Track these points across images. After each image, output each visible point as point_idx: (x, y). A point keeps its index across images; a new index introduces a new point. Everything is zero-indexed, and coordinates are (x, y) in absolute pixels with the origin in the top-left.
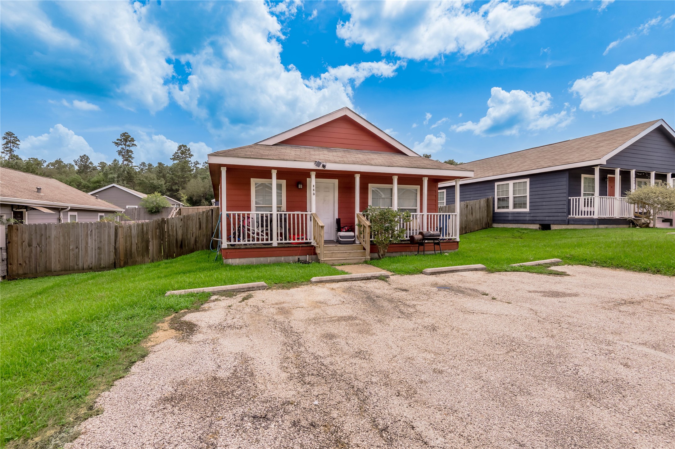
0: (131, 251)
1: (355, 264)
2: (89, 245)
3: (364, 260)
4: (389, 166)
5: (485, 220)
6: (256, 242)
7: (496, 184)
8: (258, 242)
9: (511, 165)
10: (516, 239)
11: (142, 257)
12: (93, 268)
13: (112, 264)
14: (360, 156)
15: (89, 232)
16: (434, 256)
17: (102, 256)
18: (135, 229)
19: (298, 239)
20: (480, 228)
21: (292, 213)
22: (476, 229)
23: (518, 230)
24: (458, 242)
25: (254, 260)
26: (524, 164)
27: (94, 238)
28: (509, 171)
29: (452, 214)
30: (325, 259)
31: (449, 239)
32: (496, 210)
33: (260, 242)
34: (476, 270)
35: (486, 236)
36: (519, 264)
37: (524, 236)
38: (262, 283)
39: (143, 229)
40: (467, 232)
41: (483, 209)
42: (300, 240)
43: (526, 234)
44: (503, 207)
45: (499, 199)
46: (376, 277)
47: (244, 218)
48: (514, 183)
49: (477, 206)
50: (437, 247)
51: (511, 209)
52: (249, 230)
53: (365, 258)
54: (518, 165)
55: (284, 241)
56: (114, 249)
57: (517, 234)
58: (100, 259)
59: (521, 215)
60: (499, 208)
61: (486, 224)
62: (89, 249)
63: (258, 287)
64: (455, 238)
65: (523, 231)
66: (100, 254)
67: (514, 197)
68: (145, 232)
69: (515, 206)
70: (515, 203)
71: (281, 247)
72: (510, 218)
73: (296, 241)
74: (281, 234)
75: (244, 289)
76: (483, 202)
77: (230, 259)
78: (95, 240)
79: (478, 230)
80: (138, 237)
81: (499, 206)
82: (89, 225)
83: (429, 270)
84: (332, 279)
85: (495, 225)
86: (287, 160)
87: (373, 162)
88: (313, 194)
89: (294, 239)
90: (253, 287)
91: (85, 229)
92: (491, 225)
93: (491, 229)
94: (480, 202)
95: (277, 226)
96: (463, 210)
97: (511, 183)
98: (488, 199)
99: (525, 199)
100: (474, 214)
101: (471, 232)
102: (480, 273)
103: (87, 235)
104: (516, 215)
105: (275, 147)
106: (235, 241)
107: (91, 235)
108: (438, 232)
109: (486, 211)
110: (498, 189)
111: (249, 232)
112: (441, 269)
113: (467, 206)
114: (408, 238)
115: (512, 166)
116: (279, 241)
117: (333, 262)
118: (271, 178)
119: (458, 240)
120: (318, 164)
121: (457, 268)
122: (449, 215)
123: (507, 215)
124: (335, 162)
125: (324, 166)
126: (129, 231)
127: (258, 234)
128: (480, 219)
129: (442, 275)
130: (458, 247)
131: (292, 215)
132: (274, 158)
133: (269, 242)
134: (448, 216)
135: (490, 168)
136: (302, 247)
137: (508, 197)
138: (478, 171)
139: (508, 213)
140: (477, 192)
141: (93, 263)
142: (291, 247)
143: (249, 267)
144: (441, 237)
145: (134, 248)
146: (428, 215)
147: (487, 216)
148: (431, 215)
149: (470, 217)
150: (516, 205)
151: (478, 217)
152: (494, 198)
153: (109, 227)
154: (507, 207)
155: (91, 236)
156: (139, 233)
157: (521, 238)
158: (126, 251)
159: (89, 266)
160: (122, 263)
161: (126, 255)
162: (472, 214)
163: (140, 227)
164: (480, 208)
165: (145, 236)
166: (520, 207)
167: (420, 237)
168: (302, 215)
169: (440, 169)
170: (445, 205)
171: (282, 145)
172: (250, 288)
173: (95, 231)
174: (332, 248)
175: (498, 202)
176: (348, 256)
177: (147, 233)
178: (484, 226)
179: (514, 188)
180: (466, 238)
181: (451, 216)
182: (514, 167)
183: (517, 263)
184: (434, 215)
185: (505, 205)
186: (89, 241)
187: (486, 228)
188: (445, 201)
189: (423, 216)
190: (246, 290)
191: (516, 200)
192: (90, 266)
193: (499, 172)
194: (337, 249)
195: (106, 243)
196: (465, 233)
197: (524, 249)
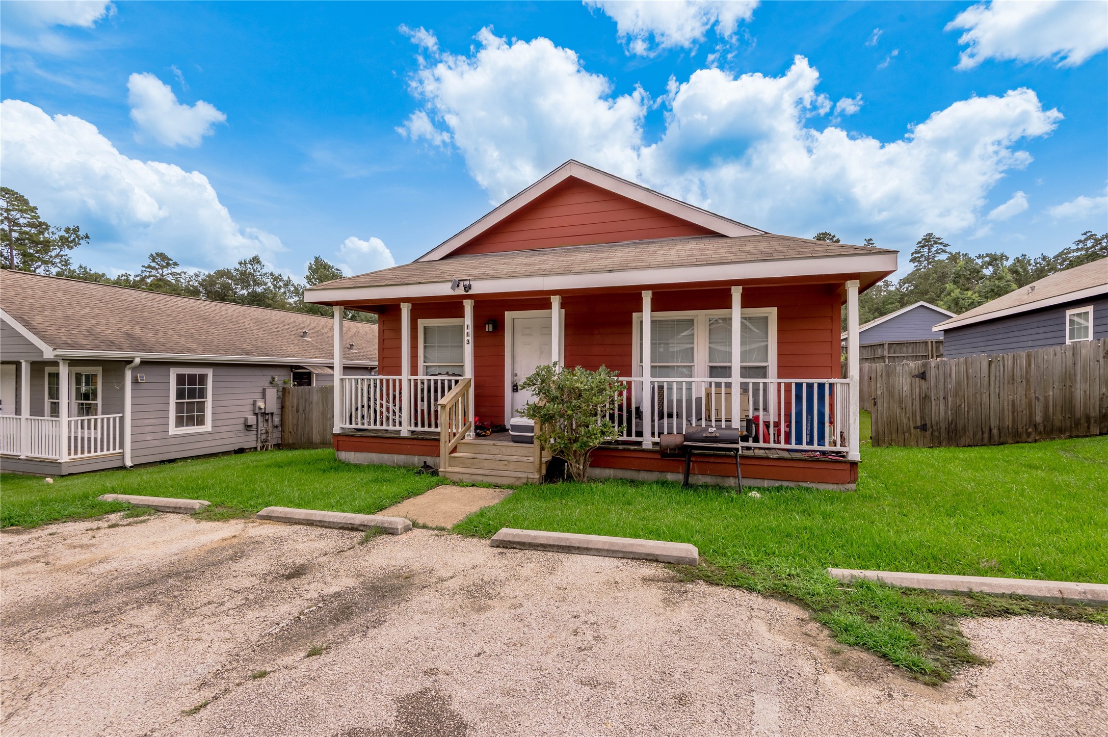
116: (413, 428)
117: (460, 476)
176: (505, 468)
194: (497, 452)
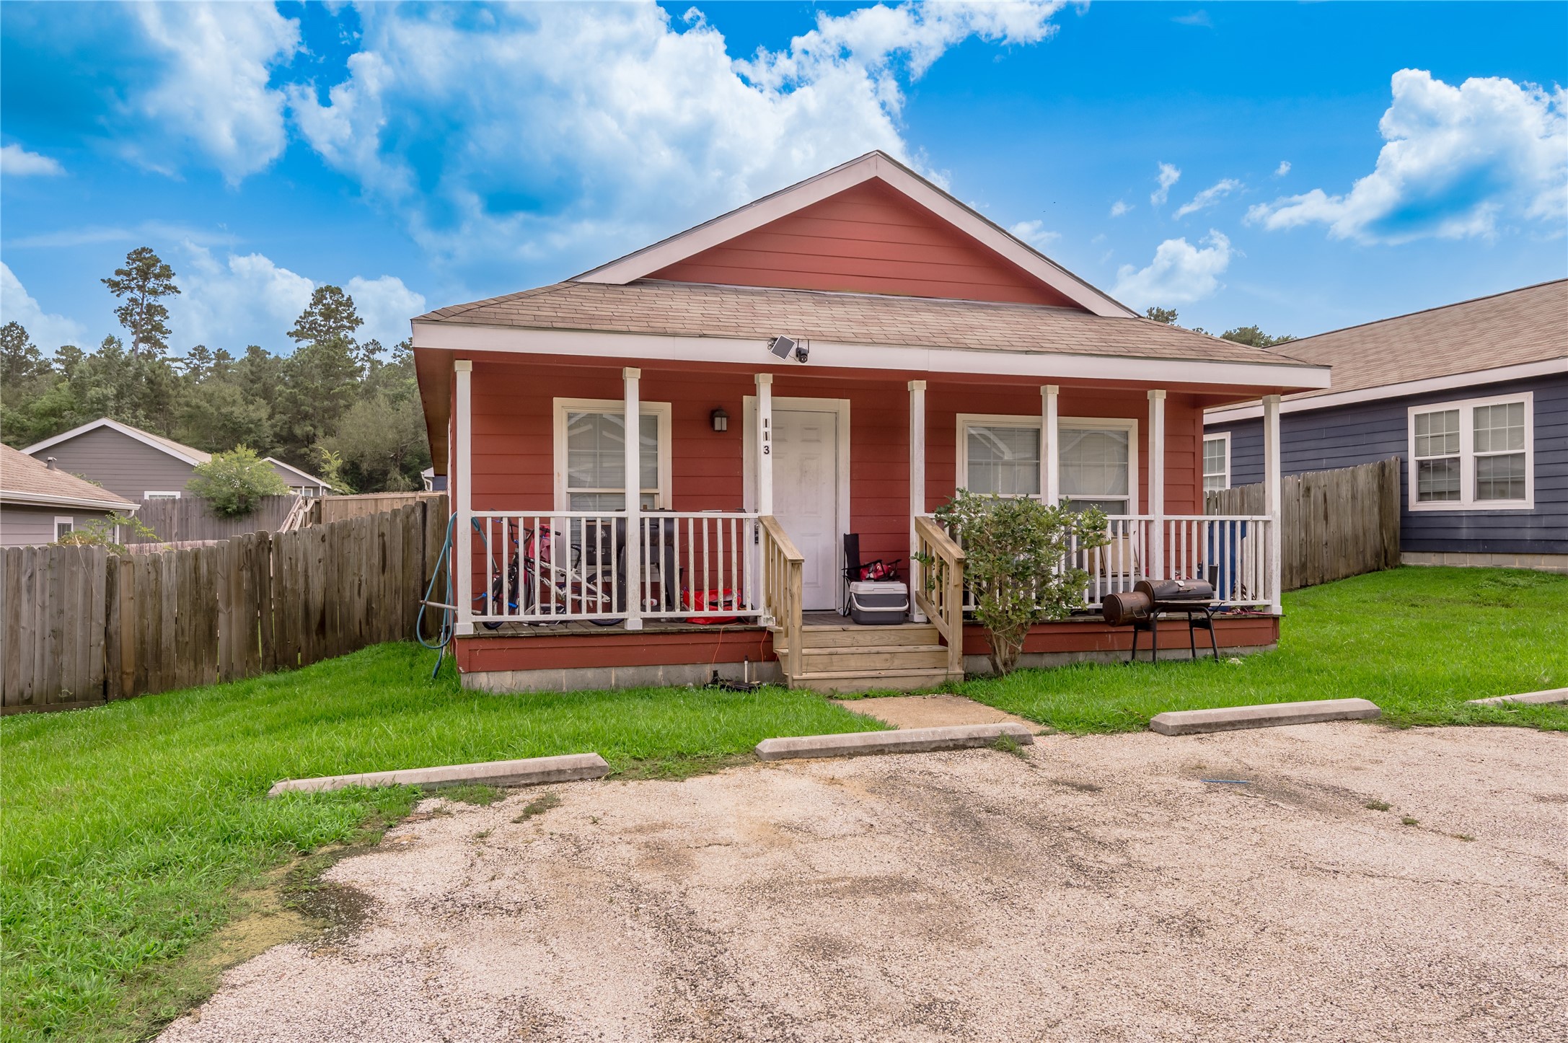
0: (158, 642)
1: (908, 693)
2: (24, 623)
3: (941, 679)
4: (1027, 352)
5: (1373, 541)
6: (569, 616)
7: (1413, 411)
8: (577, 617)
9: (1465, 343)
10: (1488, 610)
11: (192, 663)
12: (34, 700)
13: (96, 686)
14: (928, 317)
15: (24, 579)
16: (1191, 669)
17: (65, 659)
18: (173, 569)
19: (714, 605)
20: (1356, 570)
21: (691, 515)
22: (1343, 571)
23: (1496, 576)
24: (1276, 619)
25: (562, 677)
26: (1514, 341)
27: (39, 600)
28: (1456, 365)
29: (1255, 518)
30: (805, 676)
31: (1243, 608)
32: (1415, 505)
33: (584, 615)
34: (1344, 718)
35: (1377, 596)
36: (1498, 699)
37: (1515, 596)
38: (591, 757)
39: (196, 569)
40: (1310, 581)
41: (1367, 503)
42: (721, 609)
43: (1526, 592)
44: (1440, 495)
45: (1422, 466)
46: (985, 739)
47: (530, 532)
48: (1476, 410)
49: (1345, 491)
50: (1200, 634)
51: (1467, 501)
52: (545, 573)
53: (944, 671)
54: (1492, 344)
55: (663, 613)
56: (102, 636)
57: (1491, 591)
58: (57, 670)
59: (1506, 523)
60: (1422, 496)
61: (1377, 555)
62: (24, 636)
63: (575, 771)
64: (1266, 602)
65: (1512, 580)
66: (56, 653)
67: (1479, 459)
68: (204, 580)
69: (1481, 493)
70: (1483, 478)
71: (655, 632)
72: (1464, 534)
73: (707, 612)
74: (655, 586)
75: (528, 775)
76: (1364, 474)
77: (484, 675)
78: (43, 608)
79: (1347, 577)
80: (181, 595)
81: (1425, 490)
82: (25, 555)
83: (1174, 718)
84: (832, 745)
85: (1410, 559)
86: (675, 335)
87: (970, 340)
88: (763, 450)
89: (699, 607)
90: (560, 772)
91: (12, 568)
92: (1397, 557)
93: (1398, 571)
94: (1354, 477)
95: (643, 562)
96: (1295, 503)
97: (1466, 408)
98: (1383, 467)
99: (1517, 466)
100: (1333, 519)
101: (1322, 582)
102: (1359, 731)
103: (18, 589)
104: (1487, 522)
105: (636, 290)
106: (500, 612)
107: (30, 589)
108: (1205, 584)
109: (1376, 510)
110: (1417, 431)
111: (546, 581)
112: (1217, 715)
113: (1308, 490)
114: (1098, 604)
115: (1466, 349)
118: (620, 395)
119: (1277, 609)
120: (780, 346)
121: (1276, 710)
122: (1244, 523)
123: (1454, 523)
124: (841, 341)
125: (801, 355)
126: (153, 576)
127: (576, 588)
128: (1356, 537)
129: (1219, 736)
130: (1276, 636)
131: (691, 523)
132: (632, 329)
133: (615, 615)
134: (1239, 525)
135: (1390, 357)
136: (726, 632)
137: (1458, 459)
138: (1347, 366)
139: (1457, 515)
140: (1341, 442)
141: (36, 683)
142: (688, 632)
143: (547, 700)
144: (1216, 602)
145: (168, 631)
146: (1167, 524)
147: (1381, 526)
148: (1178, 523)
149: (1319, 530)
150: (1485, 487)
151: (1348, 530)
152: (1404, 463)
153: (89, 563)
154: (1455, 494)
155: (29, 591)
156: (183, 583)
157: (1507, 606)
158: (142, 642)
159: (22, 694)
160: (129, 684)
161: (141, 655)
162: (1326, 518)
163: (189, 563)
164: (1354, 497)
165: (203, 592)
166: (1502, 495)
167: (1141, 599)
168: (727, 523)
169: (1211, 361)
170: (1228, 487)
171: (658, 285)
172: (549, 773)
173: (43, 576)
174: (832, 636)
175: (1419, 477)
177: (210, 582)
178: (1370, 562)
179: (1476, 424)
180: (1303, 604)
181: (1250, 527)
182: (1474, 352)
183: (1492, 694)
184: (1189, 523)
185: (1445, 488)
186: (25, 607)
187: (1378, 569)
188: (1228, 472)
189: (1151, 527)
190: (535, 780)
191: (1484, 468)
192: (26, 695)
193: (1421, 370)
195: (79, 615)
196: (1302, 587)
197: (1519, 644)
